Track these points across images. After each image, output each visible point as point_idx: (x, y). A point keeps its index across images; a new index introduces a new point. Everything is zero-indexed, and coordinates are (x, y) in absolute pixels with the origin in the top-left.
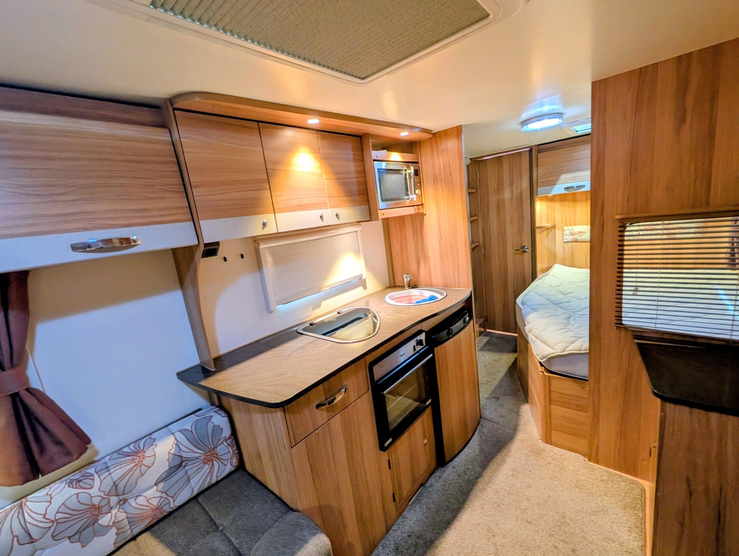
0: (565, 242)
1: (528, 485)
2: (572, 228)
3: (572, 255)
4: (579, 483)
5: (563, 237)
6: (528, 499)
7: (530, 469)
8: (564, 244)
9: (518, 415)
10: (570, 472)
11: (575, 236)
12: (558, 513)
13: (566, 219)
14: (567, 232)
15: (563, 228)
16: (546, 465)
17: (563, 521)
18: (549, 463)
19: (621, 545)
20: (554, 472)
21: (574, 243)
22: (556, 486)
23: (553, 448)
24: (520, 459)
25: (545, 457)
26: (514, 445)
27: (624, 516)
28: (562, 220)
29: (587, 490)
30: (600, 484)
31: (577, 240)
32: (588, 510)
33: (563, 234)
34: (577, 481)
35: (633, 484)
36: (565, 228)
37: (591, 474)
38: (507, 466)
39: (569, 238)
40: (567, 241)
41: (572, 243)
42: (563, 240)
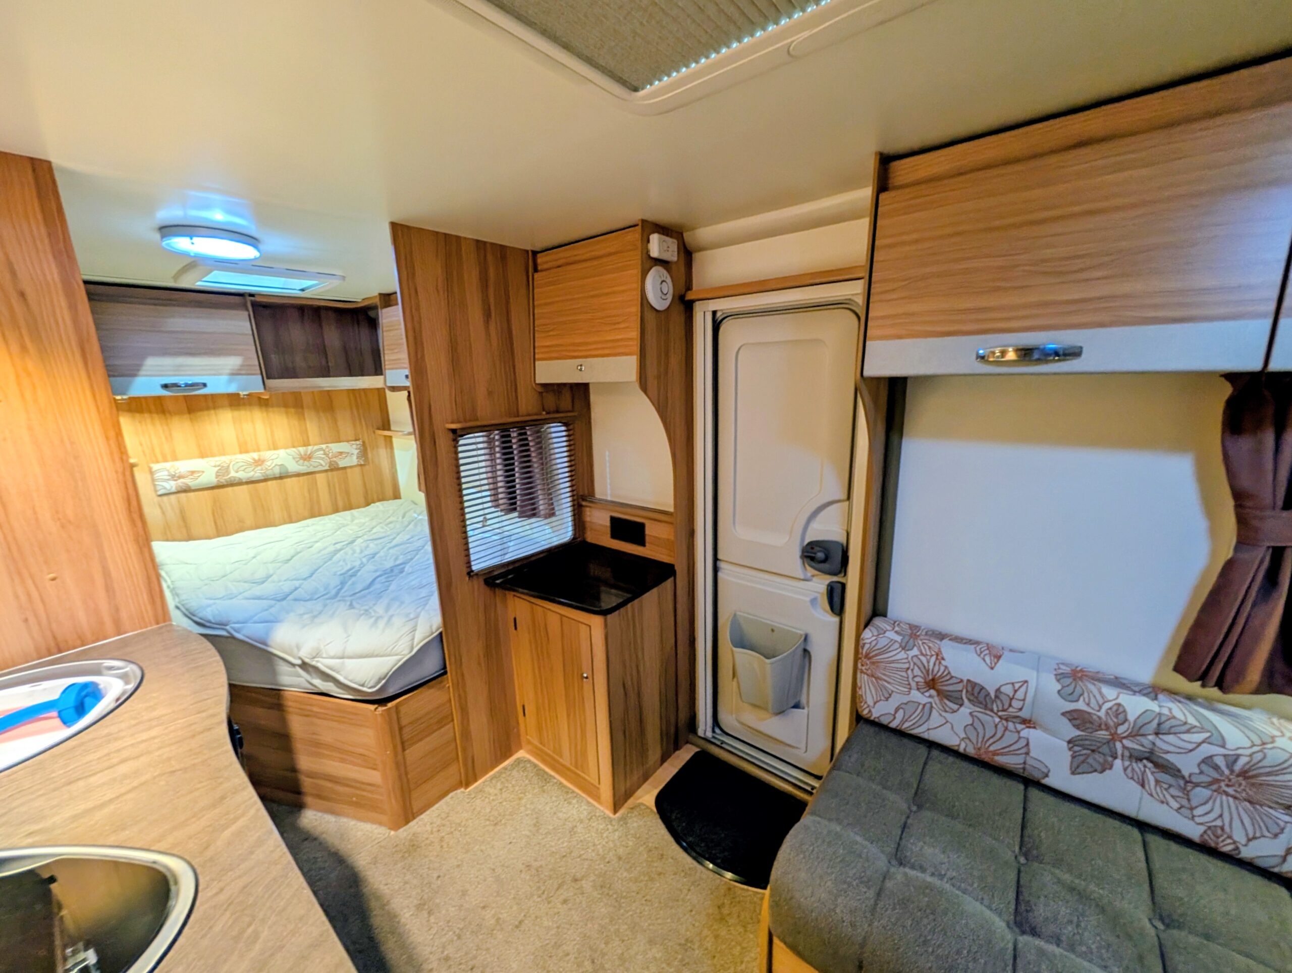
0: (160, 496)
1: (460, 894)
2: (172, 466)
3: (184, 518)
4: (492, 818)
5: (155, 486)
6: (484, 907)
7: (435, 875)
8: (159, 498)
9: (315, 839)
10: (470, 821)
11: (182, 480)
12: (521, 871)
13: (153, 450)
14: (162, 475)
15: (150, 468)
16: (442, 847)
17: (534, 872)
18: (442, 839)
19: (581, 821)
20: (459, 841)
21: (183, 495)
22: (482, 851)
23: (420, 820)
24: (406, 883)
25: (428, 842)
26: (371, 880)
27: (551, 797)
28: (144, 452)
29: (504, 815)
30: (504, 796)
31: (189, 487)
32: (530, 831)
33: (153, 480)
34: (488, 820)
35: (519, 763)
36: (155, 467)
37: (486, 797)
38: (407, 915)
39: (172, 486)
40: (167, 492)
41: (179, 495)
42: (156, 491)
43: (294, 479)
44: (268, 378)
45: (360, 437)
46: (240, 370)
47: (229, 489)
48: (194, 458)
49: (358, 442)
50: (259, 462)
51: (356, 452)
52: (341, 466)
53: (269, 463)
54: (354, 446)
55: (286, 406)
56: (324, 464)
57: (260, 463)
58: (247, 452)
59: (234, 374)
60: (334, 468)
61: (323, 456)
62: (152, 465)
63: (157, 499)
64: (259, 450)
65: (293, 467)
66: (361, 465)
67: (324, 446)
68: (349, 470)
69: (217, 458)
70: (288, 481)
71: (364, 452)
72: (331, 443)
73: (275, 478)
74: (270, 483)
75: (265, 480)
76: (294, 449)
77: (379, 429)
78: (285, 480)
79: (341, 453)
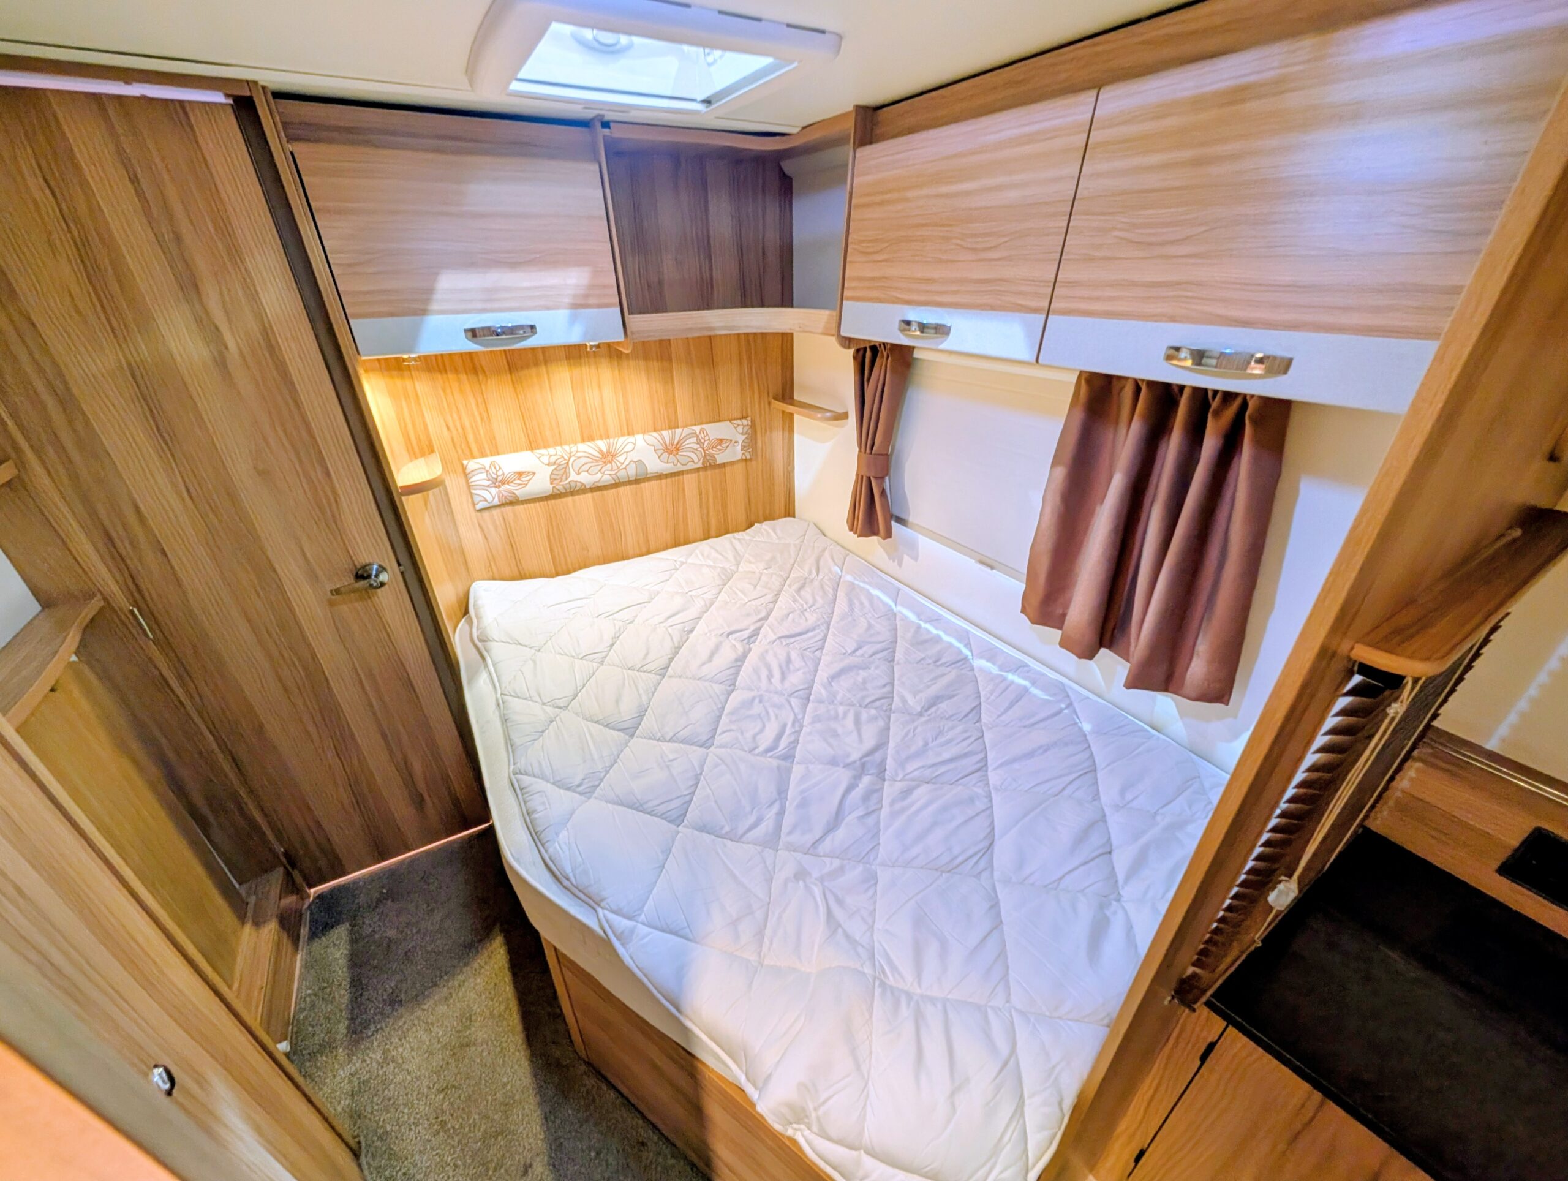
0: (480, 511)
2: (493, 464)
3: (512, 544)
5: (472, 495)
8: (479, 514)
11: (506, 486)
13: (465, 438)
14: (479, 478)
15: (464, 469)
21: (509, 509)
31: (516, 497)
33: (469, 487)
36: (471, 465)
39: (491, 496)
40: (487, 505)
41: (503, 509)
42: (474, 504)
43: (654, 483)
44: (630, 313)
45: (750, 414)
46: (586, 296)
47: (570, 499)
48: (522, 450)
49: (745, 422)
50: (608, 457)
51: (741, 438)
52: (719, 461)
53: (621, 459)
54: (740, 429)
55: (646, 358)
56: (696, 460)
57: (610, 458)
58: (591, 439)
59: (578, 305)
60: (710, 465)
61: (696, 446)
62: (465, 462)
63: (473, 514)
64: (608, 437)
65: (655, 464)
66: (746, 460)
67: (697, 429)
68: (728, 469)
69: (551, 451)
70: (646, 485)
71: (752, 440)
72: (707, 423)
73: (629, 482)
74: (621, 489)
75: (616, 485)
76: (655, 434)
77: (775, 398)
78: (642, 485)
79: (721, 441)
